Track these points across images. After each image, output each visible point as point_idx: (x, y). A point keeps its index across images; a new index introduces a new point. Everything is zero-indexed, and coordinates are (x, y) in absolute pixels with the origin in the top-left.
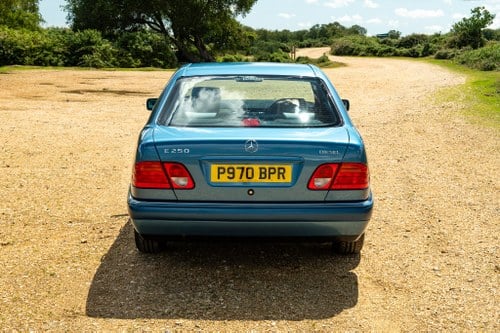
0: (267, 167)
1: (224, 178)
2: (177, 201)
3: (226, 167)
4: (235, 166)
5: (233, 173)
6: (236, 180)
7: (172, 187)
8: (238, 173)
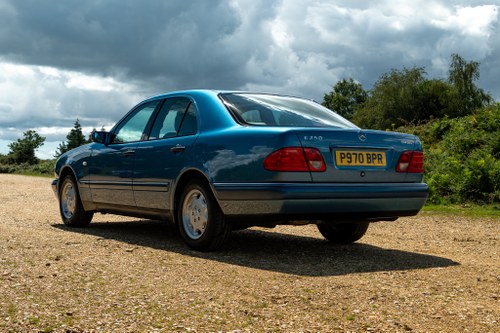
0: (371, 153)
1: (345, 162)
2: (312, 182)
3: (346, 152)
4: (351, 152)
5: (350, 158)
6: (353, 164)
7: (310, 170)
8: (353, 157)
